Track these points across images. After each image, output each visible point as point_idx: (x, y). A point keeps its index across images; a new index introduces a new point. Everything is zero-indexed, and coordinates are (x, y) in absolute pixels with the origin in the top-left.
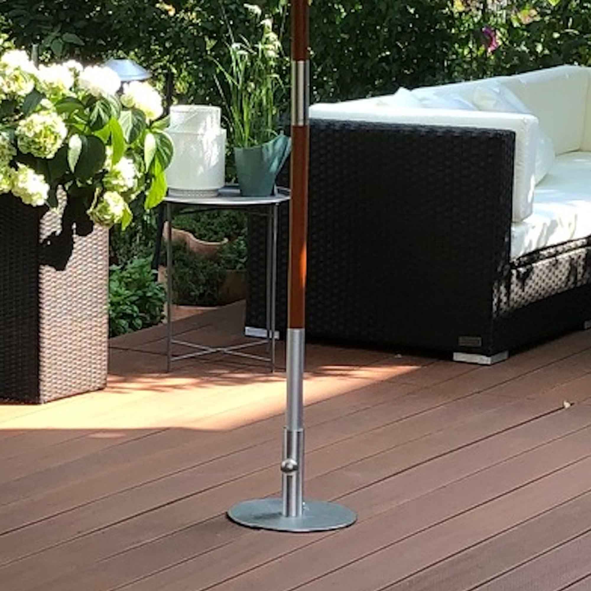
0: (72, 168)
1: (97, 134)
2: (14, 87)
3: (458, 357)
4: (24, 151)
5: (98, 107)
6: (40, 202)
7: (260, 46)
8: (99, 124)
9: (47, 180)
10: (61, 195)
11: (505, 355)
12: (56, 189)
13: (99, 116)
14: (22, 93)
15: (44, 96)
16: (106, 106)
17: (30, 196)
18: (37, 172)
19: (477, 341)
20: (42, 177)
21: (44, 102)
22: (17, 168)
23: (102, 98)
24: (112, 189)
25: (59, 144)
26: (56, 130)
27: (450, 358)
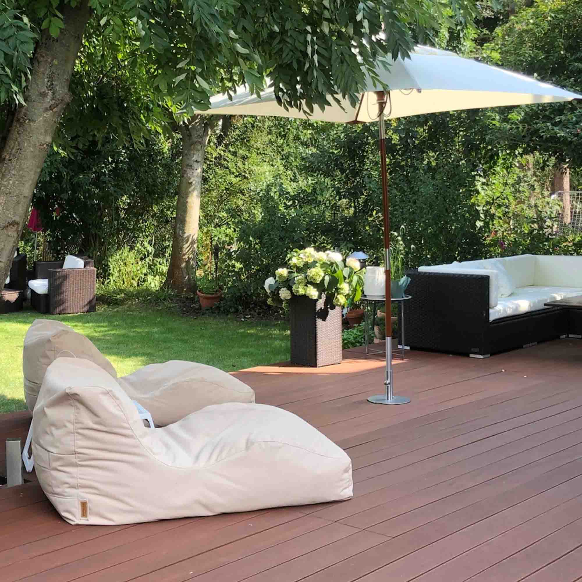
0: (326, 286)
1: (334, 275)
2: (307, 260)
3: (472, 356)
4: (309, 280)
5: (334, 266)
6: (315, 298)
7: (397, 246)
8: (335, 271)
9: (318, 290)
10: (324, 296)
11: (489, 355)
12: (321, 294)
13: (335, 269)
14: (310, 262)
15: (317, 262)
16: (337, 266)
17: (312, 296)
18: (314, 288)
19: (477, 350)
20: (316, 289)
21: (317, 264)
22: (307, 286)
23: (336, 263)
24: (341, 294)
25: (321, 278)
26: (320, 274)
27: (468, 356)
